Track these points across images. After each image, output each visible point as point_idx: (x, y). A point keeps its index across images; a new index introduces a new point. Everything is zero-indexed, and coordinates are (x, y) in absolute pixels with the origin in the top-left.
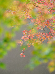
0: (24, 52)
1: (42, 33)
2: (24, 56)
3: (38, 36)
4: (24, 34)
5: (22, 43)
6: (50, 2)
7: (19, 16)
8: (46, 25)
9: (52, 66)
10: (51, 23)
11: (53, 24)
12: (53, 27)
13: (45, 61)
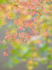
0: (7, 51)
1: (24, 33)
2: (7, 55)
3: (21, 36)
4: (7, 34)
5: (5, 43)
6: (32, 4)
7: (2, 16)
8: (29, 25)
9: (30, 65)
10: (33, 23)
11: (35, 24)
12: (35, 28)
13: (24, 60)
